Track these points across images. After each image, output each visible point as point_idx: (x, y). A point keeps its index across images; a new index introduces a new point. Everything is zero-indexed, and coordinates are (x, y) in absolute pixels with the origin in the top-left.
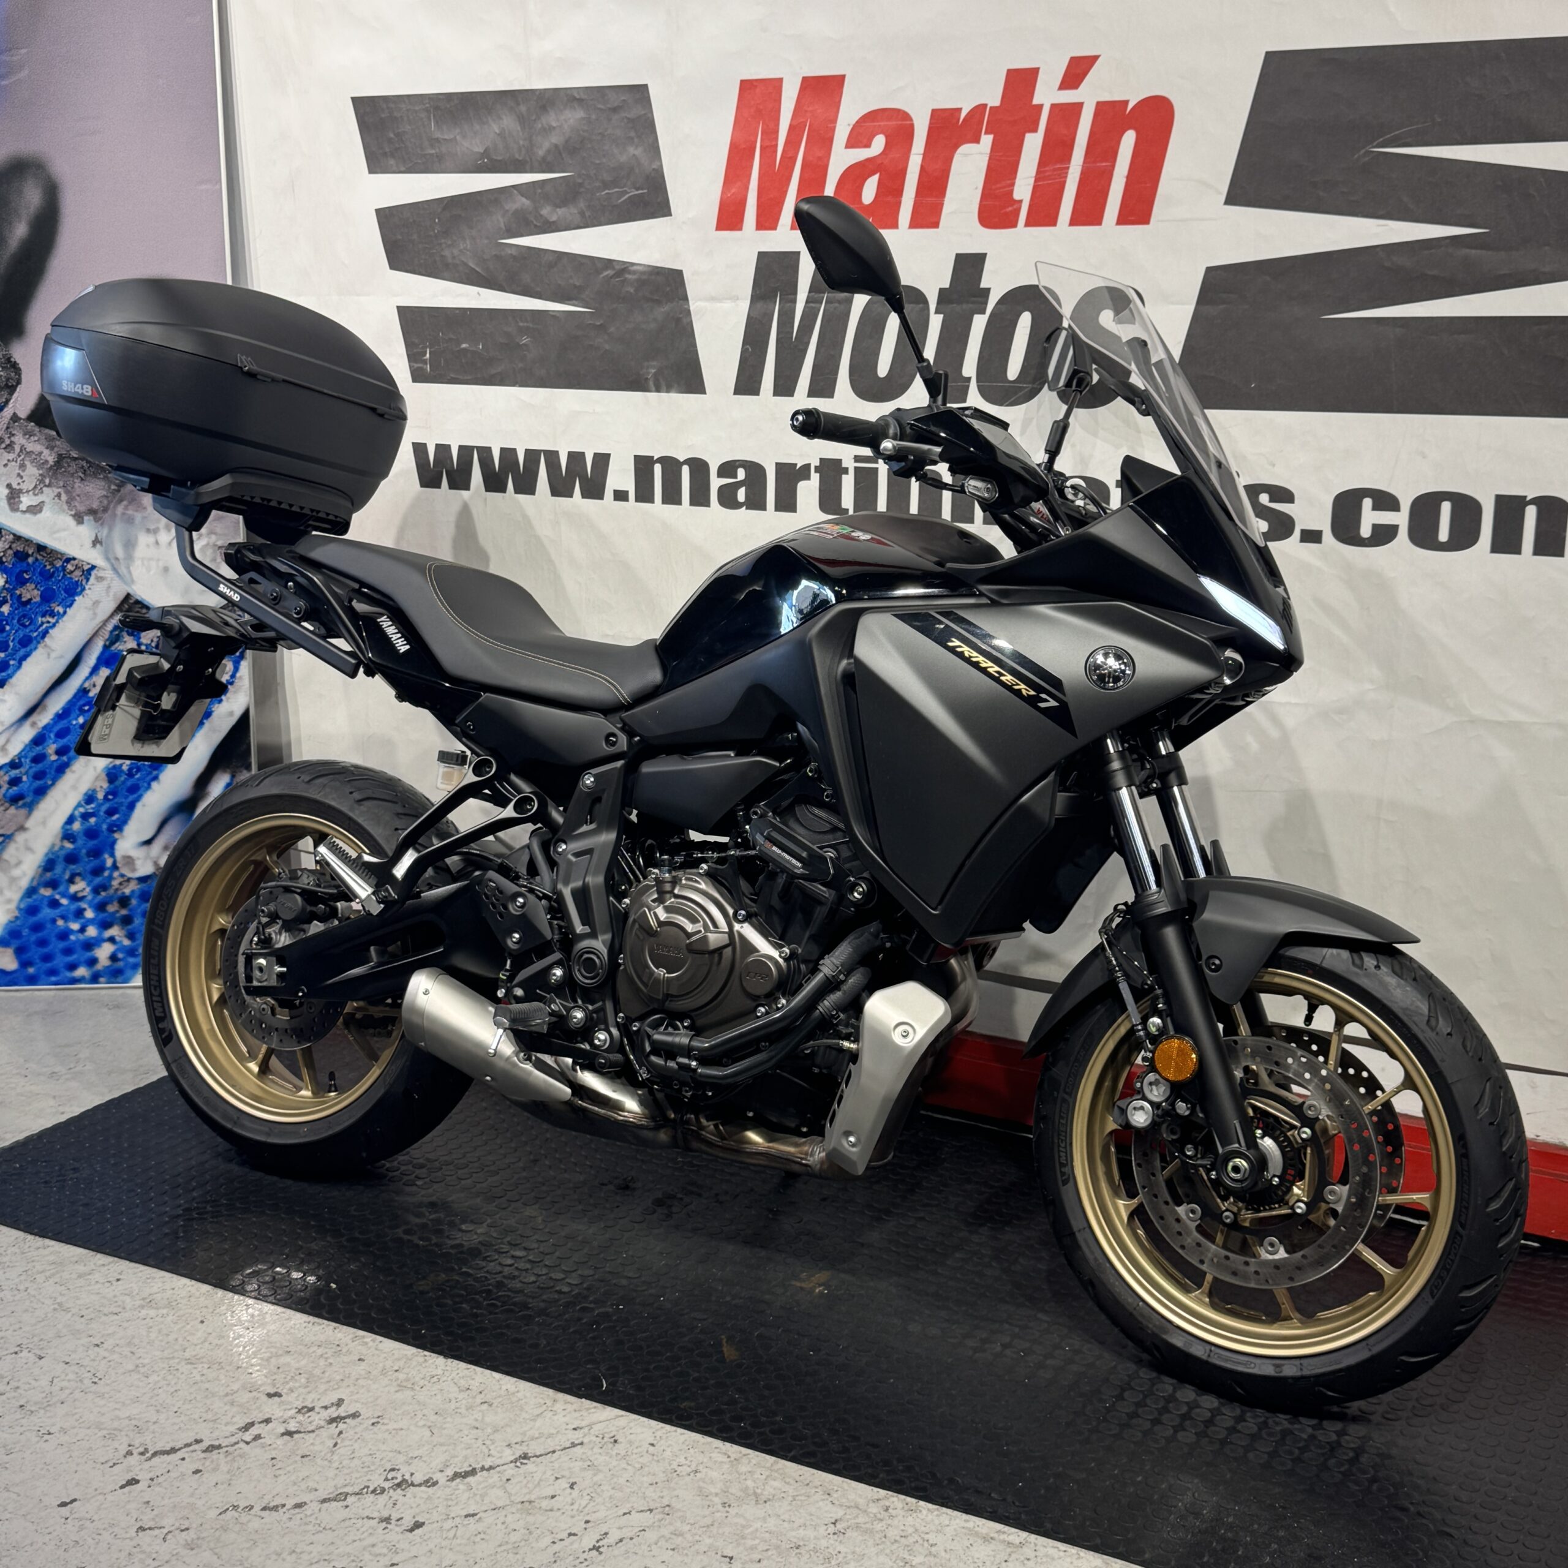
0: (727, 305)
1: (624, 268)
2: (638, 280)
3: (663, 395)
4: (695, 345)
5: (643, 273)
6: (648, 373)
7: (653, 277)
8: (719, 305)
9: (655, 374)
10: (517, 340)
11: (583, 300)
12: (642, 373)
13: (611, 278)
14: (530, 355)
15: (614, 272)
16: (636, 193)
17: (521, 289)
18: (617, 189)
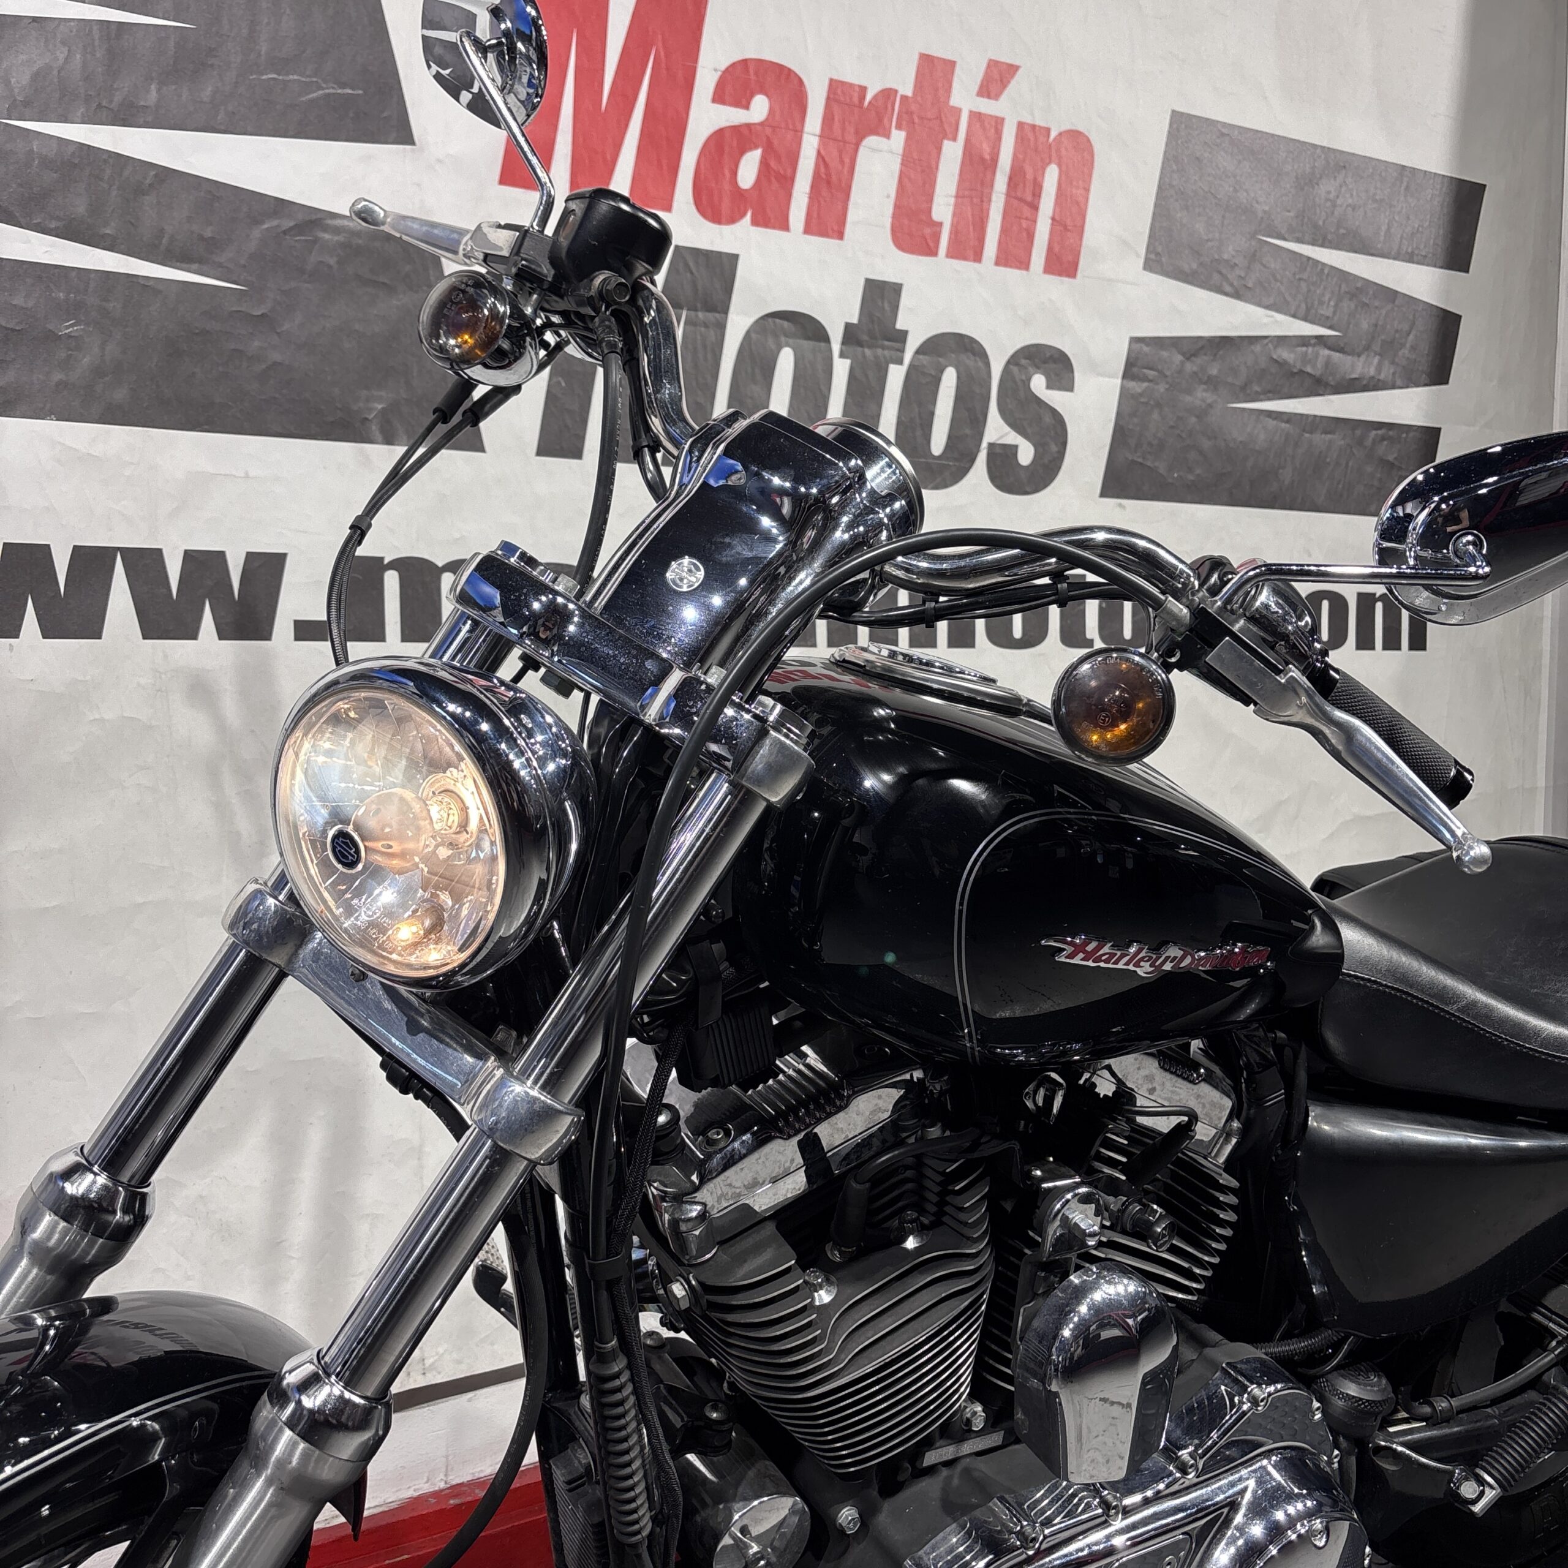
1: (313, 220)
9: (383, 412)
10: (50, 326)
11: (220, 265)
12: (355, 408)
13: (285, 232)
14: (86, 360)
15: (292, 224)
16: (339, 91)
17: (59, 224)
18: (296, 77)
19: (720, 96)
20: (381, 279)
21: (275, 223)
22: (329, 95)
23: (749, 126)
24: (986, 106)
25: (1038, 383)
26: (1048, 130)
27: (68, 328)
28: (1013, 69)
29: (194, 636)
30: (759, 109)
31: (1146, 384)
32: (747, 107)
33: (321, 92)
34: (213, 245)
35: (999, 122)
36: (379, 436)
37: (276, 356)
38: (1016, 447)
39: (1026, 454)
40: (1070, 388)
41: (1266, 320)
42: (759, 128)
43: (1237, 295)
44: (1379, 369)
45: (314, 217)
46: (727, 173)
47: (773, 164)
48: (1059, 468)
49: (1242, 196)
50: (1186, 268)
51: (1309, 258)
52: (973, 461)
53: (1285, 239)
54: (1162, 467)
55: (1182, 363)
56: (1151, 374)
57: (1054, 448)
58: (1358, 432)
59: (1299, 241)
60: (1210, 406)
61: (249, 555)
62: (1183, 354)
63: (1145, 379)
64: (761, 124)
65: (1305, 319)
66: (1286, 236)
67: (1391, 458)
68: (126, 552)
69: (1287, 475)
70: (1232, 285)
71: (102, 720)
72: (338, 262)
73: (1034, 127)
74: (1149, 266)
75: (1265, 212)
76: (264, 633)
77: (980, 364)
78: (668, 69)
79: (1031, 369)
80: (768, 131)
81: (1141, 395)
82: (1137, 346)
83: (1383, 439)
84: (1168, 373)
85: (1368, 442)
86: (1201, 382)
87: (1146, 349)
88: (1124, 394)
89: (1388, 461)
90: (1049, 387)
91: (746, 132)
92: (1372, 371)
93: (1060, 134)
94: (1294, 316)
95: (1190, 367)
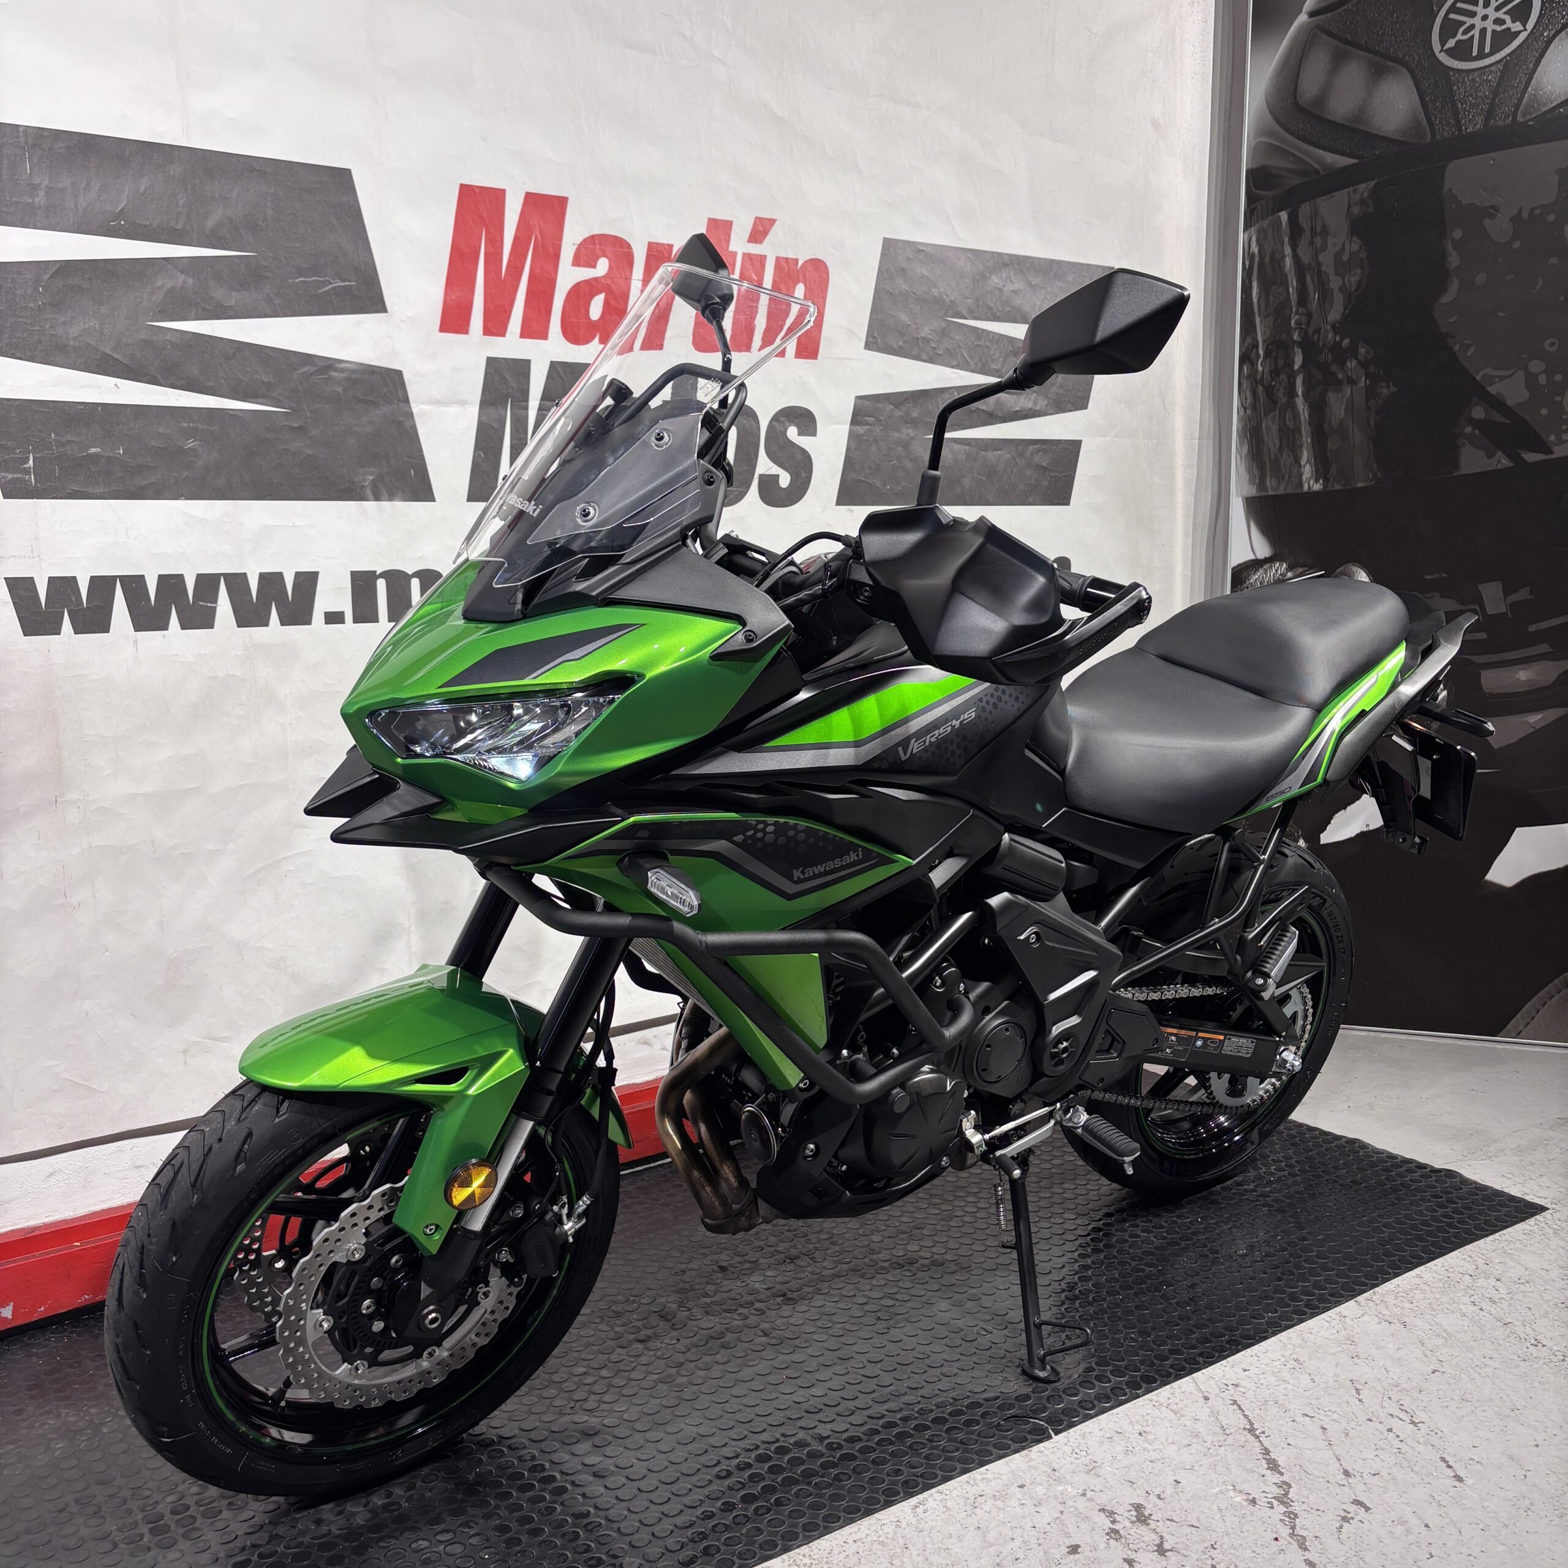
0: (453, 410)
1: (327, 365)
2: (348, 379)
3: (385, 504)
4: (420, 450)
5: (353, 371)
6: (365, 481)
7: (366, 376)
8: (445, 409)
9: (373, 481)
10: (179, 444)
11: (273, 398)
12: (357, 480)
13: (311, 375)
14: (200, 462)
15: (315, 368)
16: (342, 284)
17: (183, 382)
18: (316, 278)
19: (577, 262)
20: (369, 398)
21: (305, 369)
22: (335, 287)
23: (596, 279)
24: (755, 249)
25: (792, 433)
26: (797, 261)
27: (191, 444)
28: (772, 222)
29: (266, 624)
30: (602, 267)
31: (867, 427)
32: (594, 267)
33: (330, 286)
34: (269, 386)
35: (762, 259)
36: (371, 496)
37: (309, 452)
38: (778, 476)
39: (785, 479)
40: (814, 434)
41: (953, 376)
42: (603, 280)
43: (931, 360)
44: (1035, 403)
45: (328, 364)
46: (583, 311)
47: (611, 302)
48: (807, 488)
49: (935, 292)
50: (895, 346)
51: (983, 330)
52: (749, 487)
53: (966, 318)
54: (878, 483)
55: (892, 410)
56: (870, 419)
57: (804, 475)
58: (1020, 448)
59: (976, 318)
60: (912, 438)
61: (297, 573)
62: (893, 405)
63: (868, 424)
64: (604, 277)
65: (981, 372)
66: (967, 316)
67: (1044, 464)
68: (227, 576)
69: (967, 482)
70: (928, 353)
71: (216, 677)
72: (344, 390)
73: (787, 259)
74: (868, 346)
75: (951, 301)
76: (307, 621)
77: (753, 423)
78: (543, 247)
79: (787, 424)
80: (609, 281)
81: (863, 435)
82: (860, 401)
83: (1039, 451)
84: (882, 419)
85: (1028, 454)
86: (906, 422)
87: (867, 403)
88: (852, 435)
89: (1043, 467)
90: (799, 434)
91: (595, 283)
92: (1030, 405)
93: (805, 262)
94: (973, 371)
95: (898, 413)
